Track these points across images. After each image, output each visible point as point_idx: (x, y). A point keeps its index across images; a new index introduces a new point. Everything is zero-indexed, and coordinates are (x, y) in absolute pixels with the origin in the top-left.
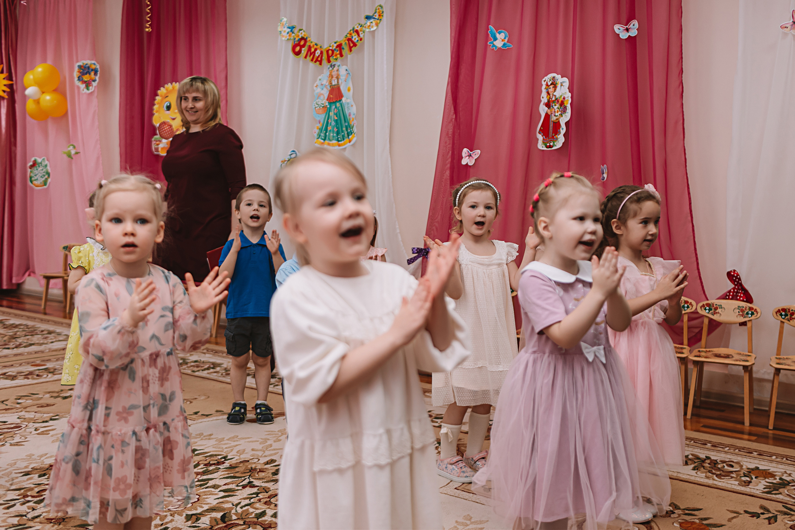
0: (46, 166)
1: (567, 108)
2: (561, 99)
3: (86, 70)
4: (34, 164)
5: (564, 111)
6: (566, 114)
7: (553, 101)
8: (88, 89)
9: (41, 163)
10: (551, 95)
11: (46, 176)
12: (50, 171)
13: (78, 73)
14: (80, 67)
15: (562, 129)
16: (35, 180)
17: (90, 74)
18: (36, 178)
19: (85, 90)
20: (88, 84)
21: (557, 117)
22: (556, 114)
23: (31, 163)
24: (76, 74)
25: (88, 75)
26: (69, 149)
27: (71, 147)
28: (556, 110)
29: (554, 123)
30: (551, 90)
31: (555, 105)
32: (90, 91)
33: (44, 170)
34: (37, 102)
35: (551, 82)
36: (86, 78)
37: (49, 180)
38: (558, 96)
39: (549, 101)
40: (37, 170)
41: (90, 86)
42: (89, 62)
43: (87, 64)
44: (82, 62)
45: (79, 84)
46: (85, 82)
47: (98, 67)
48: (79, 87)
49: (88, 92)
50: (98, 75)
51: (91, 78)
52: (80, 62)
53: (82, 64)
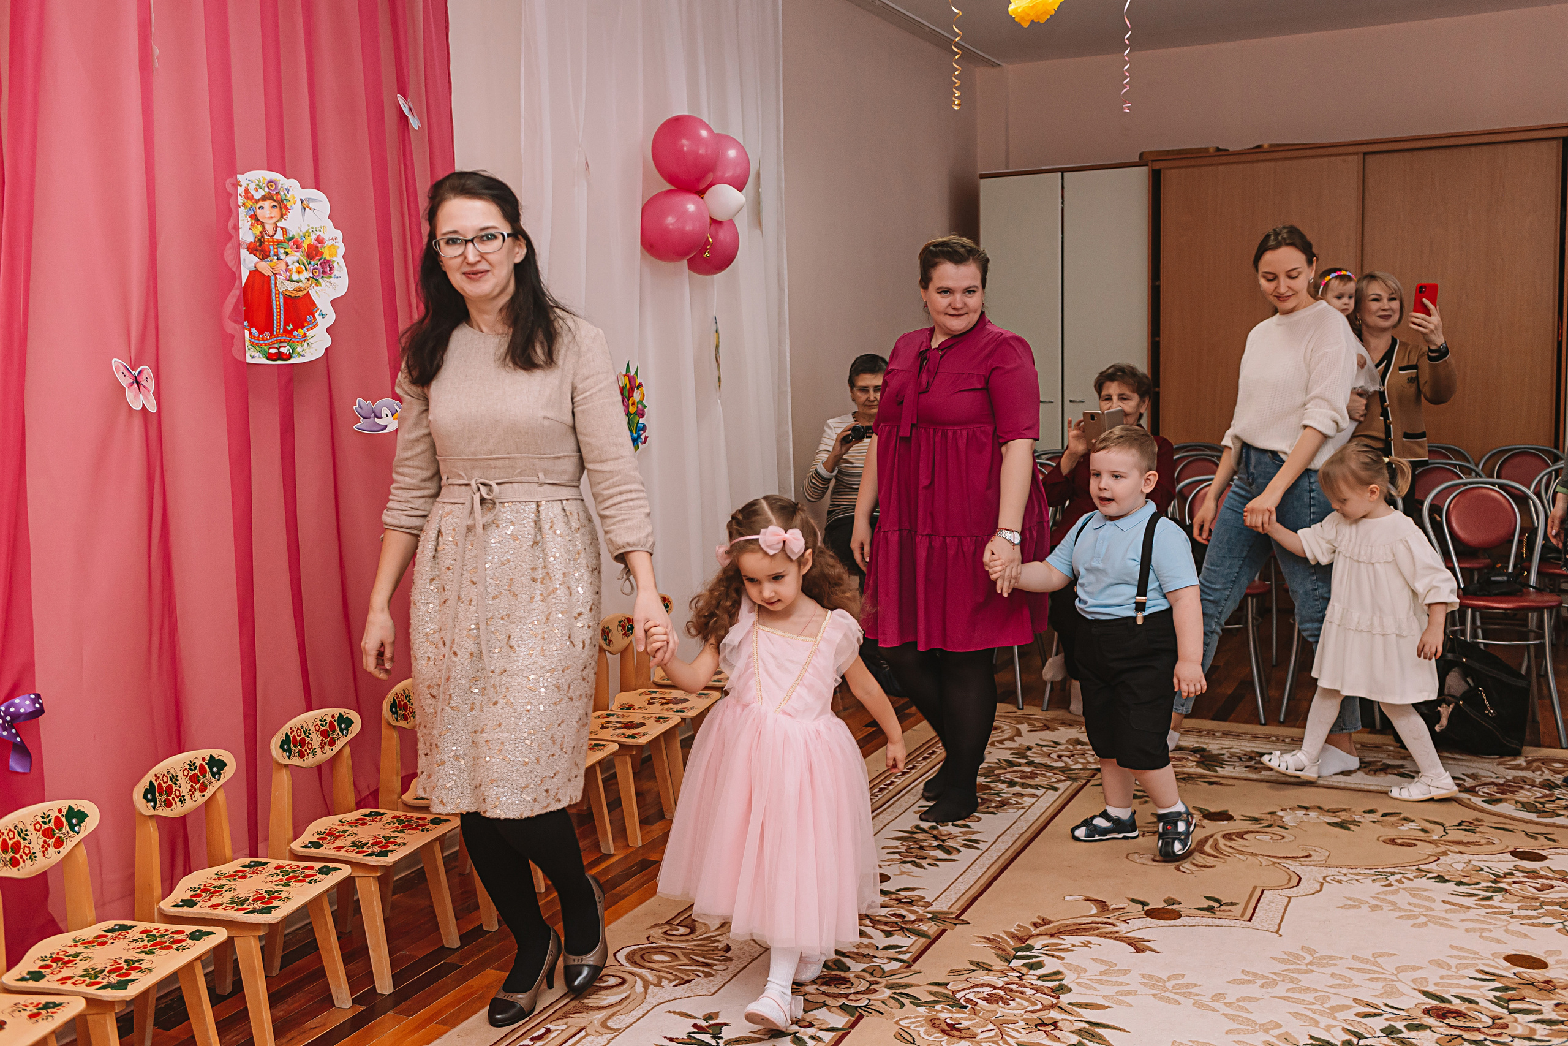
1: (335, 265)
2: (311, 240)
5: (324, 272)
6: (332, 280)
7: (279, 242)
10: (269, 228)
15: (323, 315)
21: (300, 284)
22: (295, 277)
28: (294, 267)
29: (287, 298)
30: (267, 211)
31: (287, 254)
35: (262, 193)
38: (293, 231)
39: (260, 240)
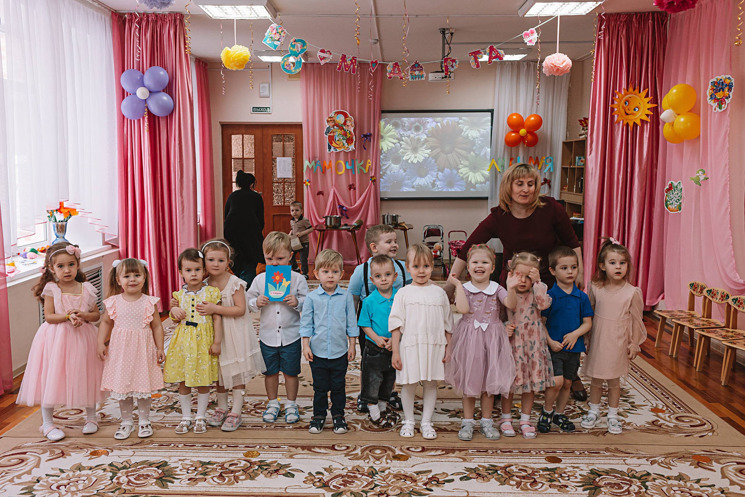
0: (681, 189)
3: (720, 87)
4: (670, 188)
8: (720, 108)
9: (677, 187)
11: (681, 201)
12: (684, 195)
13: (711, 91)
14: (714, 83)
16: (670, 204)
17: (723, 91)
18: (671, 202)
19: (717, 109)
20: (721, 102)
23: (668, 187)
24: (709, 92)
25: (721, 91)
26: (698, 175)
27: (701, 172)
32: (723, 109)
33: (679, 194)
34: (672, 124)
36: (719, 96)
37: (683, 205)
40: (673, 194)
41: (723, 104)
42: (723, 77)
43: (721, 80)
44: (716, 77)
45: (711, 102)
46: (718, 100)
47: (733, 82)
48: (712, 106)
49: (720, 111)
50: (732, 90)
51: (725, 94)
52: (712, 78)
53: (715, 80)
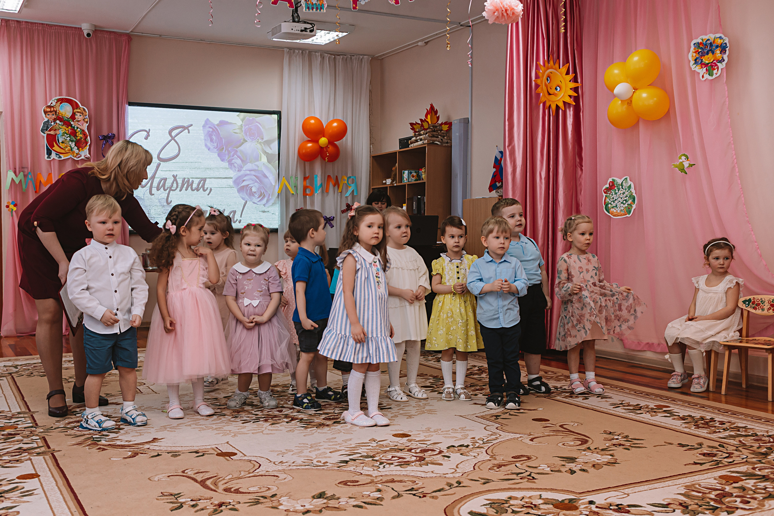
0: (630, 187)
3: (708, 49)
4: (612, 186)
8: (711, 74)
9: (622, 185)
11: (630, 202)
12: (634, 194)
13: (694, 54)
14: (698, 45)
16: (613, 208)
17: (713, 53)
18: (614, 205)
19: (707, 76)
20: (711, 67)
23: (608, 186)
24: (691, 56)
25: (710, 54)
32: (714, 76)
33: (627, 193)
34: (629, 102)
36: (707, 59)
37: (634, 206)
40: (616, 193)
41: (714, 69)
42: (711, 37)
43: (708, 40)
44: (701, 37)
45: (697, 69)
46: (706, 65)
47: (727, 41)
48: (699, 73)
49: (710, 78)
50: (727, 52)
51: (716, 58)
52: (697, 38)
53: (700, 41)
